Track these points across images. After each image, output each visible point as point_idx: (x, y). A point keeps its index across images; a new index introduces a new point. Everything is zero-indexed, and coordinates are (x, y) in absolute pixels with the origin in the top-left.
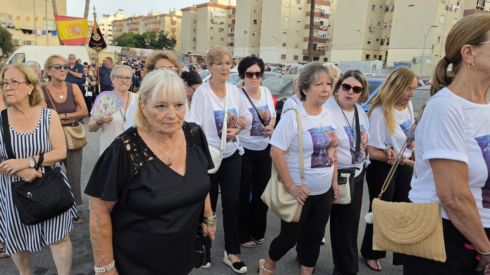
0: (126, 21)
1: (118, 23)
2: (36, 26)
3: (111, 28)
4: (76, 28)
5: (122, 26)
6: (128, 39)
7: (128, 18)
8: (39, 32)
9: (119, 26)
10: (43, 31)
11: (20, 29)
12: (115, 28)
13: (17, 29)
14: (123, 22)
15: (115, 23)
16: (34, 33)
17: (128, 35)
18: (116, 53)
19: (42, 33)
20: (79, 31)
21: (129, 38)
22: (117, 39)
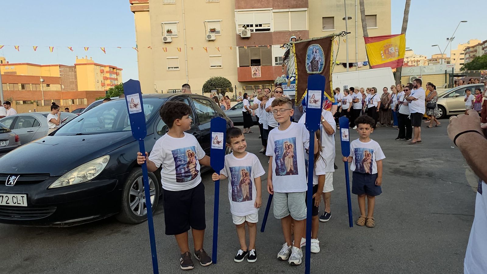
0: (481, 45)
1: (471, 49)
2: (357, 59)
3: (463, 56)
4: (389, 49)
5: (476, 52)
6: (481, 63)
7: (483, 42)
8: (360, 64)
9: (472, 52)
10: (364, 62)
11: (341, 63)
12: (467, 56)
13: (338, 64)
14: (478, 47)
15: (468, 50)
16: (355, 66)
17: (482, 58)
18: (446, 73)
19: (363, 64)
20: (394, 51)
21: (483, 62)
22: (468, 65)
